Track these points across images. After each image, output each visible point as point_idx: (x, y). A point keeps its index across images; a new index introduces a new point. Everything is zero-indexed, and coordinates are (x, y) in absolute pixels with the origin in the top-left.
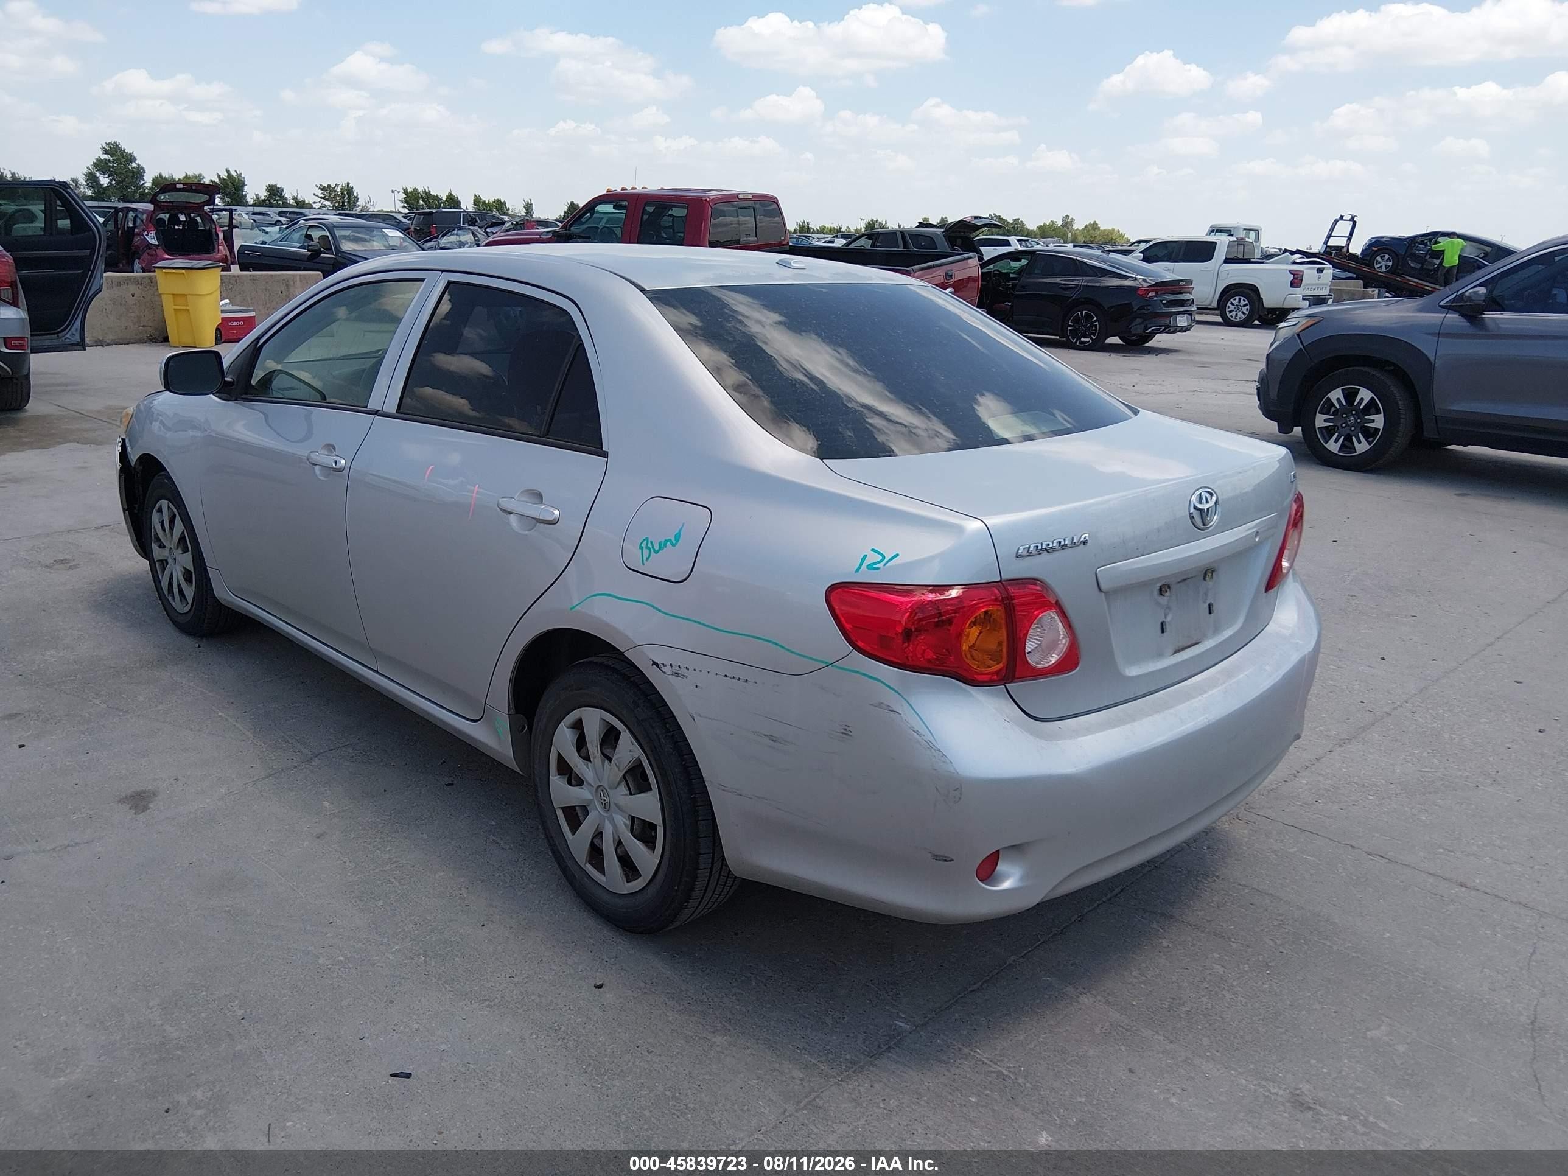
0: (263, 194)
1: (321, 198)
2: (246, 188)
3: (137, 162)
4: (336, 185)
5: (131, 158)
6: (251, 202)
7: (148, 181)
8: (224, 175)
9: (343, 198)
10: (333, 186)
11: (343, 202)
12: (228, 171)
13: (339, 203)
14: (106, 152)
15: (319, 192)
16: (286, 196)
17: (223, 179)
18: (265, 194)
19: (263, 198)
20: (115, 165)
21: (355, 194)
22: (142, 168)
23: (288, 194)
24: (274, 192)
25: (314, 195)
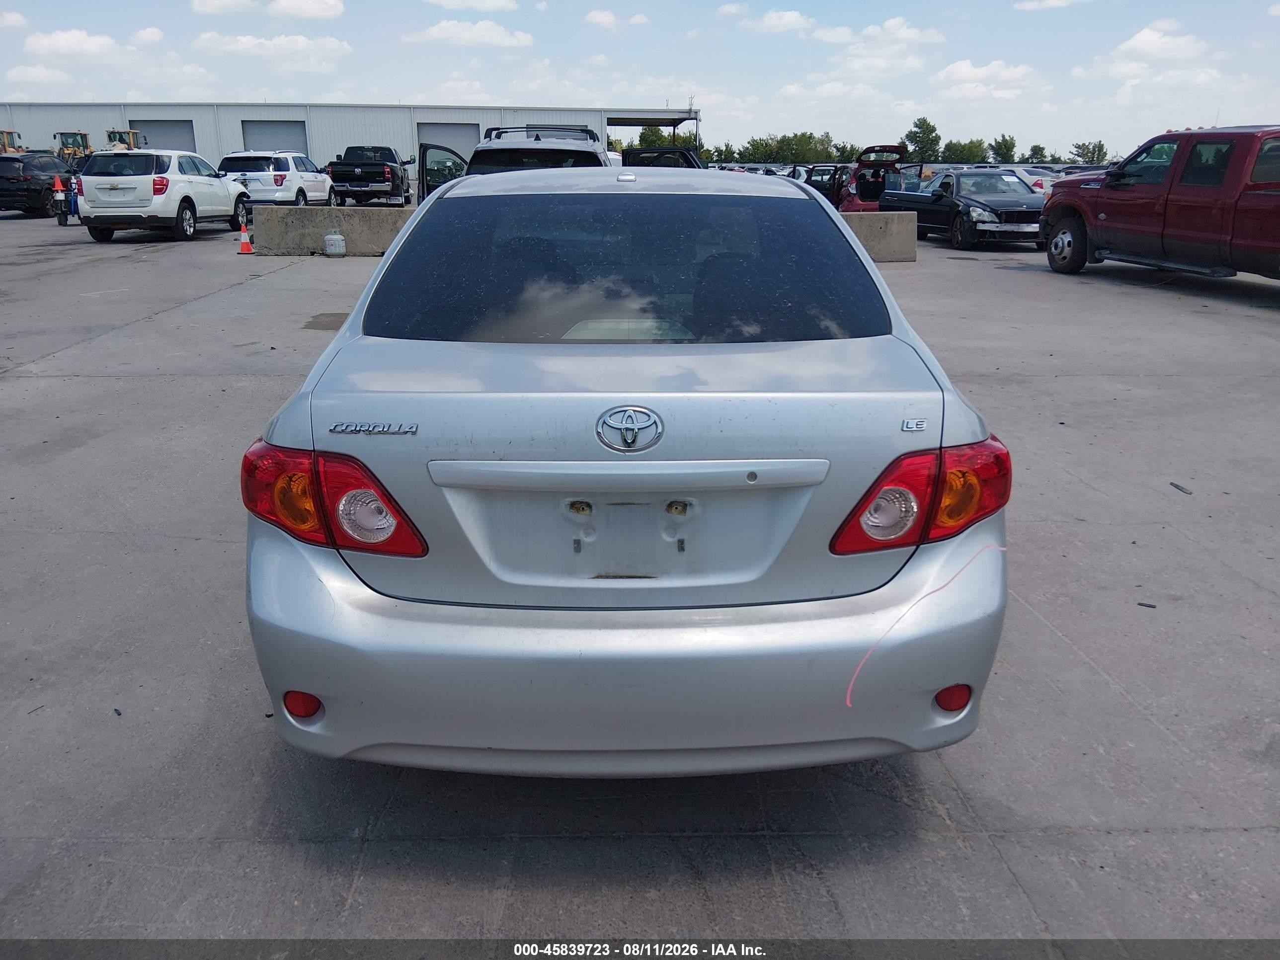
0: (1028, 153)
1: (1075, 155)
2: (1015, 149)
3: (936, 132)
4: (1090, 143)
5: (933, 129)
6: (1016, 159)
7: (942, 146)
8: (1000, 139)
9: (1094, 154)
10: (1087, 144)
11: (1093, 158)
12: (1003, 136)
13: (1089, 158)
14: (916, 126)
15: (1074, 150)
16: (1046, 154)
17: (999, 142)
18: (1030, 153)
19: (1027, 156)
20: (921, 135)
21: (1105, 151)
22: (939, 137)
23: (1047, 153)
24: (1037, 151)
25: (1070, 152)
